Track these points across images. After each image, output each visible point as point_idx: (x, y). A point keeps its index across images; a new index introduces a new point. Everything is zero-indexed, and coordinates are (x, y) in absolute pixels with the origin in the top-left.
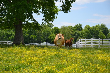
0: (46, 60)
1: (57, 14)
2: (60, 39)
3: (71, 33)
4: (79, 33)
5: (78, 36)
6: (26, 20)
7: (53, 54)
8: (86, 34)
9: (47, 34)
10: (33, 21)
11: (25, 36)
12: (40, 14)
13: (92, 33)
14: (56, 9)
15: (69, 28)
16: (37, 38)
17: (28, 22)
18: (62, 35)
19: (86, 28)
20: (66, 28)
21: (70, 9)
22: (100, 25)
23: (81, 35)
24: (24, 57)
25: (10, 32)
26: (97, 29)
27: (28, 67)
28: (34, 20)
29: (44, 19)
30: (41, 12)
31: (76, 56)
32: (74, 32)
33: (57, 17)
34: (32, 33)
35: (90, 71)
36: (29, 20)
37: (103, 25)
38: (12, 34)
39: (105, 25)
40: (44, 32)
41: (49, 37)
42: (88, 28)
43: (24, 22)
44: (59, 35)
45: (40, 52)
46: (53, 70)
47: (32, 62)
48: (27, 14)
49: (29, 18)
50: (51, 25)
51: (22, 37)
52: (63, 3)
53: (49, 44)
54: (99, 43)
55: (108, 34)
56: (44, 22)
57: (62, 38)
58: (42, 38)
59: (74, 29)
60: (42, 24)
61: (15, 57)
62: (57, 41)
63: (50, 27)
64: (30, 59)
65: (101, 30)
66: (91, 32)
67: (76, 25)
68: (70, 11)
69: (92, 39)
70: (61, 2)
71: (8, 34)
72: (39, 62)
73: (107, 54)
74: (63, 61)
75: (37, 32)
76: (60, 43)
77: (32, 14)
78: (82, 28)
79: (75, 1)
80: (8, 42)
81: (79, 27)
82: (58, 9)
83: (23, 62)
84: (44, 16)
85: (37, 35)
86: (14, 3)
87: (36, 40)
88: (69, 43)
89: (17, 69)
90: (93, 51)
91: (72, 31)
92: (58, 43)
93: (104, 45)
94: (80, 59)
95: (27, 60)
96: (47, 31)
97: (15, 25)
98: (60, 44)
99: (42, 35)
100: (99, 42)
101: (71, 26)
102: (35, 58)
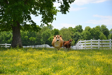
0: (43, 62)
1: (56, 15)
2: (58, 40)
3: (71, 34)
4: (80, 34)
5: (78, 37)
6: (24, 21)
7: (51, 56)
8: (87, 35)
9: (47, 36)
10: (31, 23)
11: (24, 38)
12: (38, 15)
13: (92, 35)
14: (55, 10)
15: (69, 29)
16: (37, 40)
17: (26, 23)
18: (60, 36)
19: (86, 29)
20: (66, 30)
21: (68, 9)
22: (100, 26)
23: (82, 37)
24: (20, 60)
25: (9, 34)
26: (98, 30)
27: (23, 70)
28: (32, 21)
29: (43, 21)
30: (39, 14)
31: (74, 58)
32: (74, 34)
33: (55, 18)
34: (32, 35)
35: (86, 73)
36: (27, 22)
37: (104, 26)
38: (11, 37)
39: (106, 27)
40: (44, 34)
41: (49, 39)
42: (88, 29)
43: (22, 23)
44: (57, 36)
45: (37, 54)
46: (49, 73)
47: (28, 65)
48: (24, 16)
49: (27, 19)
50: (51, 27)
51: (20, 40)
52: (61, 3)
53: (48, 46)
54: (99, 45)
55: (109, 35)
56: (43, 24)
57: (60, 40)
58: (42, 40)
59: (74, 31)
60: (41, 26)
61: (11, 60)
62: (55, 42)
63: (50, 29)
64: (26, 61)
65: (102, 31)
66: (91, 33)
67: (76, 27)
68: (69, 12)
69: (91, 40)
70: (59, 2)
71: (7, 36)
72: (36, 64)
73: (106, 55)
74: (60, 63)
75: (37, 34)
76: (58, 44)
77: (30, 16)
78: (82, 29)
79: (73, 2)
80: (6, 44)
81: (79, 29)
82: (57, 10)
83: (19, 64)
84: (42, 18)
85: (36, 37)
86: (11, 4)
87: (36, 42)
88: (68, 45)
89: (13, 72)
90: (91, 53)
91: (73, 32)
92: (56, 44)
93: (103, 46)
94: (78, 61)
95: (23, 62)
96: (47, 33)
97: (12, 27)
98: (58, 46)
99: (41, 37)
100: (99, 43)
101: (72, 28)
102: (31, 60)
